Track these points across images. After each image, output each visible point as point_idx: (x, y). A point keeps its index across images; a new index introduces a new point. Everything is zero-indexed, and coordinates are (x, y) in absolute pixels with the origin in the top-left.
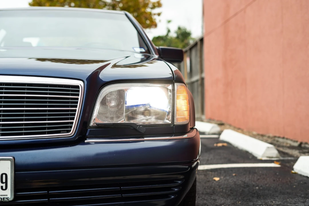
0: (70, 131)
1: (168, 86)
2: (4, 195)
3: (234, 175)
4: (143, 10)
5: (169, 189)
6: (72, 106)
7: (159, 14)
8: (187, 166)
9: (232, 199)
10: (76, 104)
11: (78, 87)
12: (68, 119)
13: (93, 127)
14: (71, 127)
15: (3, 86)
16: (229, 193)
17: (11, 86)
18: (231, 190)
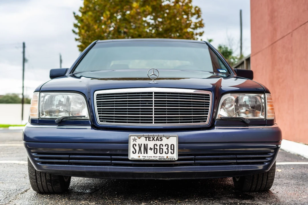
0: (206, 121)
1: (261, 95)
2: (173, 157)
3: (292, 168)
4: (185, 30)
5: (264, 158)
6: (206, 107)
7: (201, 34)
8: (275, 145)
9: (295, 181)
10: (209, 106)
11: (209, 95)
12: (204, 114)
13: (218, 119)
14: (206, 119)
15: (166, 94)
16: (292, 178)
17: (170, 94)
18: (292, 176)
